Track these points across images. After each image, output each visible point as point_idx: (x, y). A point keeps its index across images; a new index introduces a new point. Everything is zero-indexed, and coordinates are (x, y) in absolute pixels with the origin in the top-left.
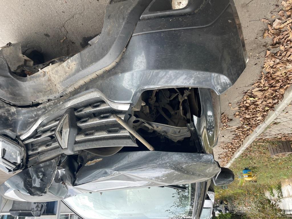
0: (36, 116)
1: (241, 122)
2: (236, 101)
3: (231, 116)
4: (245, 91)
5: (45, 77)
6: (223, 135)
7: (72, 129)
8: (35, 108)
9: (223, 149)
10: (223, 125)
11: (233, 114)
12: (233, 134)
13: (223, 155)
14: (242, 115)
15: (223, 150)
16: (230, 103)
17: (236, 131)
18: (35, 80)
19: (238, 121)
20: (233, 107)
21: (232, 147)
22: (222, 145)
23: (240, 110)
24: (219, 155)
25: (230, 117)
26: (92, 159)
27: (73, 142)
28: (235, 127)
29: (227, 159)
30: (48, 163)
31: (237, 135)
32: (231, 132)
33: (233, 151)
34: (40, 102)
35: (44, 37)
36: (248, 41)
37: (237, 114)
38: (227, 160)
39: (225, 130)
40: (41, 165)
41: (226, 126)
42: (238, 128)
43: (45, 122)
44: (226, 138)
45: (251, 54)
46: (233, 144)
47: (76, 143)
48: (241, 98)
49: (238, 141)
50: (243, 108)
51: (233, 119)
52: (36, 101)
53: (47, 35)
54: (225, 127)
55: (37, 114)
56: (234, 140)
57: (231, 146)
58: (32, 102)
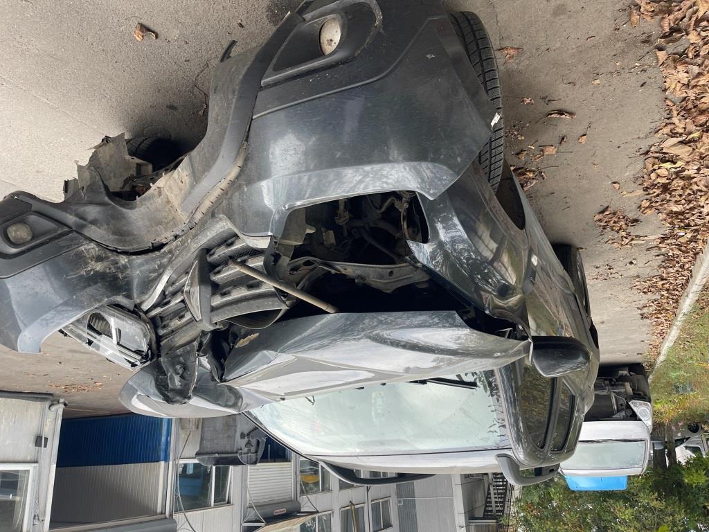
0: (160, 267)
1: (664, 222)
2: (629, 174)
3: (634, 213)
4: (644, 149)
5: (162, 197)
6: (630, 260)
7: (203, 287)
8: (157, 253)
9: (645, 293)
10: (620, 235)
11: (635, 206)
12: (656, 254)
13: (651, 308)
14: (661, 205)
15: (646, 296)
16: (615, 183)
17: (661, 245)
18: (148, 204)
19: (655, 222)
20: (629, 190)
21: (667, 286)
22: (637, 283)
23: (649, 194)
24: (638, 308)
25: (631, 216)
26: (244, 337)
27: (209, 310)
28: (654, 238)
29: (667, 318)
30: (188, 348)
31: (669, 256)
32: (648, 250)
33: (674, 297)
34: (164, 241)
35: (168, 111)
36: (597, 38)
37: (647, 205)
38: (666, 320)
39: (628, 246)
40: (179, 352)
41: (630, 238)
42: (663, 239)
43: (175, 276)
44: (641, 265)
45: (618, 64)
46: (666, 280)
47: (213, 309)
48: (639, 166)
49: (677, 271)
50: (654, 190)
51: (642, 217)
52: (157, 240)
53: (171, 107)
54: (627, 241)
55: (161, 263)
56: (665, 268)
57: (663, 284)
58: (152, 244)
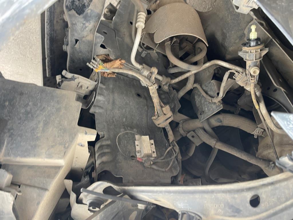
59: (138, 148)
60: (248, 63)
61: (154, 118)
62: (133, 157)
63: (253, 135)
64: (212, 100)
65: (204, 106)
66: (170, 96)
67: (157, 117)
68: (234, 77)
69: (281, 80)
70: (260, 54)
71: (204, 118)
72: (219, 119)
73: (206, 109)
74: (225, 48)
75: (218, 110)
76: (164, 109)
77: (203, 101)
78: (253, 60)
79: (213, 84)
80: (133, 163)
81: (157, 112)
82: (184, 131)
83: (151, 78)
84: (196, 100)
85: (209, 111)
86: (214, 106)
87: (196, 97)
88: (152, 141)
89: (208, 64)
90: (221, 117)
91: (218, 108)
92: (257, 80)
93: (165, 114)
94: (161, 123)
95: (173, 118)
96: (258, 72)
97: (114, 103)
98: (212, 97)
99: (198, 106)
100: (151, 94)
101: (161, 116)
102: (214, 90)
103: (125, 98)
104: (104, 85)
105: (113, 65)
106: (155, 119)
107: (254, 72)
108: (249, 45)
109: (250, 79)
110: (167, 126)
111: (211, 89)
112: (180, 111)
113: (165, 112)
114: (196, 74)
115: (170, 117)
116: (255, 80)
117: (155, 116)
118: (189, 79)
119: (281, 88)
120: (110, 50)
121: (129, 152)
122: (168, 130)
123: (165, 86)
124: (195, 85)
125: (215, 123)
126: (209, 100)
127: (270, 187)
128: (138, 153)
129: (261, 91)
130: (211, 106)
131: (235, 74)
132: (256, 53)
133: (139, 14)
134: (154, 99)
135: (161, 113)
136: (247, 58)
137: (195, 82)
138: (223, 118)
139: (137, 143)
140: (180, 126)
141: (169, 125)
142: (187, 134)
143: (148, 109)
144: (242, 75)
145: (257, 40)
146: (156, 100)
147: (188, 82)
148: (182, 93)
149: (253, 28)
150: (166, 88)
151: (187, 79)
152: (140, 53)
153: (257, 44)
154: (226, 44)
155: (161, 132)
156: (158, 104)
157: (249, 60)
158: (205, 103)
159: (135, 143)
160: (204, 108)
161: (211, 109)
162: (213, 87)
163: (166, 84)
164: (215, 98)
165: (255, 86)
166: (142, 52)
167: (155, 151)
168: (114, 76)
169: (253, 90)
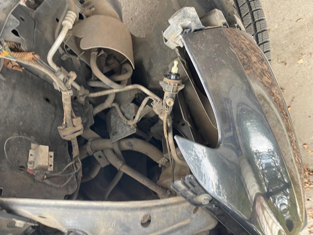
59: (31, 159)
60: (166, 94)
61: (61, 128)
62: (23, 168)
63: (158, 164)
64: (128, 122)
65: (119, 127)
66: (85, 110)
67: (64, 127)
68: (152, 104)
69: (189, 116)
70: (177, 88)
71: (115, 139)
72: (130, 143)
73: (120, 130)
74: (149, 76)
75: (131, 133)
76: (74, 120)
77: (118, 122)
78: (170, 92)
79: (132, 107)
80: (20, 174)
81: (66, 123)
82: (92, 150)
83: (68, 82)
84: (111, 120)
85: (122, 133)
86: (128, 129)
87: (112, 117)
88: (52, 154)
89: (130, 87)
90: (132, 141)
91: (131, 131)
92: (171, 111)
93: (74, 126)
94: (67, 135)
95: (82, 132)
96: (172, 103)
97: (12, 100)
98: (128, 119)
99: (112, 125)
100: (63, 100)
101: (69, 127)
102: (131, 113)
103: (28, 98)
104: (4, 77)
105: (22, 57)
106: (62, 130)
107: (169, 103)
108: (169, 77)
109: (165, 109)
110: (73, 139)
111: (129, 112)
112: (92, 128)
113: (74, 124)
114: (117, 94)
115: (79, 131)
116: (169, 111)
117: (62, 125)
118: (108, 97)
119: (188, 123)
120: (23, 39)
121: (19, 162)
122: (74, 144)
123: (81, 97)
124: (114, 105)
125: (125, 145)
126: (125, 121)
127: (162, 209)
128: (31, 163)
129: (171, 123)
130: (125, 128)
131: (153, 101)
132: (174, 86)
133: (69, 12)
134: (65, 106)
135: (70, 123)
136: (166, 89)
137: (115, 101)
138: (134, 142)
139: (31, 152)
140: (89, 143)
141: (76, 139)
142: (94, 153)
143: (55, 118)
144: (159, 104)
145: (177, 75)
146: (67, 107)
147: (108, 99)
148: (98, 110)
149: (176, 63)
150: (82, 100)
151: (106, 97)
152: (60, 54)
153: (176, 79)
154: (151, 74)
155: (65, 146)
156: (70, 113)
157: (167, 91)
158: (120, 124)
159: (28, 152)
160: (118, 128)
161: (125, 131)
162: (131, 110)
163: (83, 96)
164: (131, 121)
165: (168, 117)
166: (63, 54)
167: (52, 164)
168: (21, 70)
169: (166, 119)
